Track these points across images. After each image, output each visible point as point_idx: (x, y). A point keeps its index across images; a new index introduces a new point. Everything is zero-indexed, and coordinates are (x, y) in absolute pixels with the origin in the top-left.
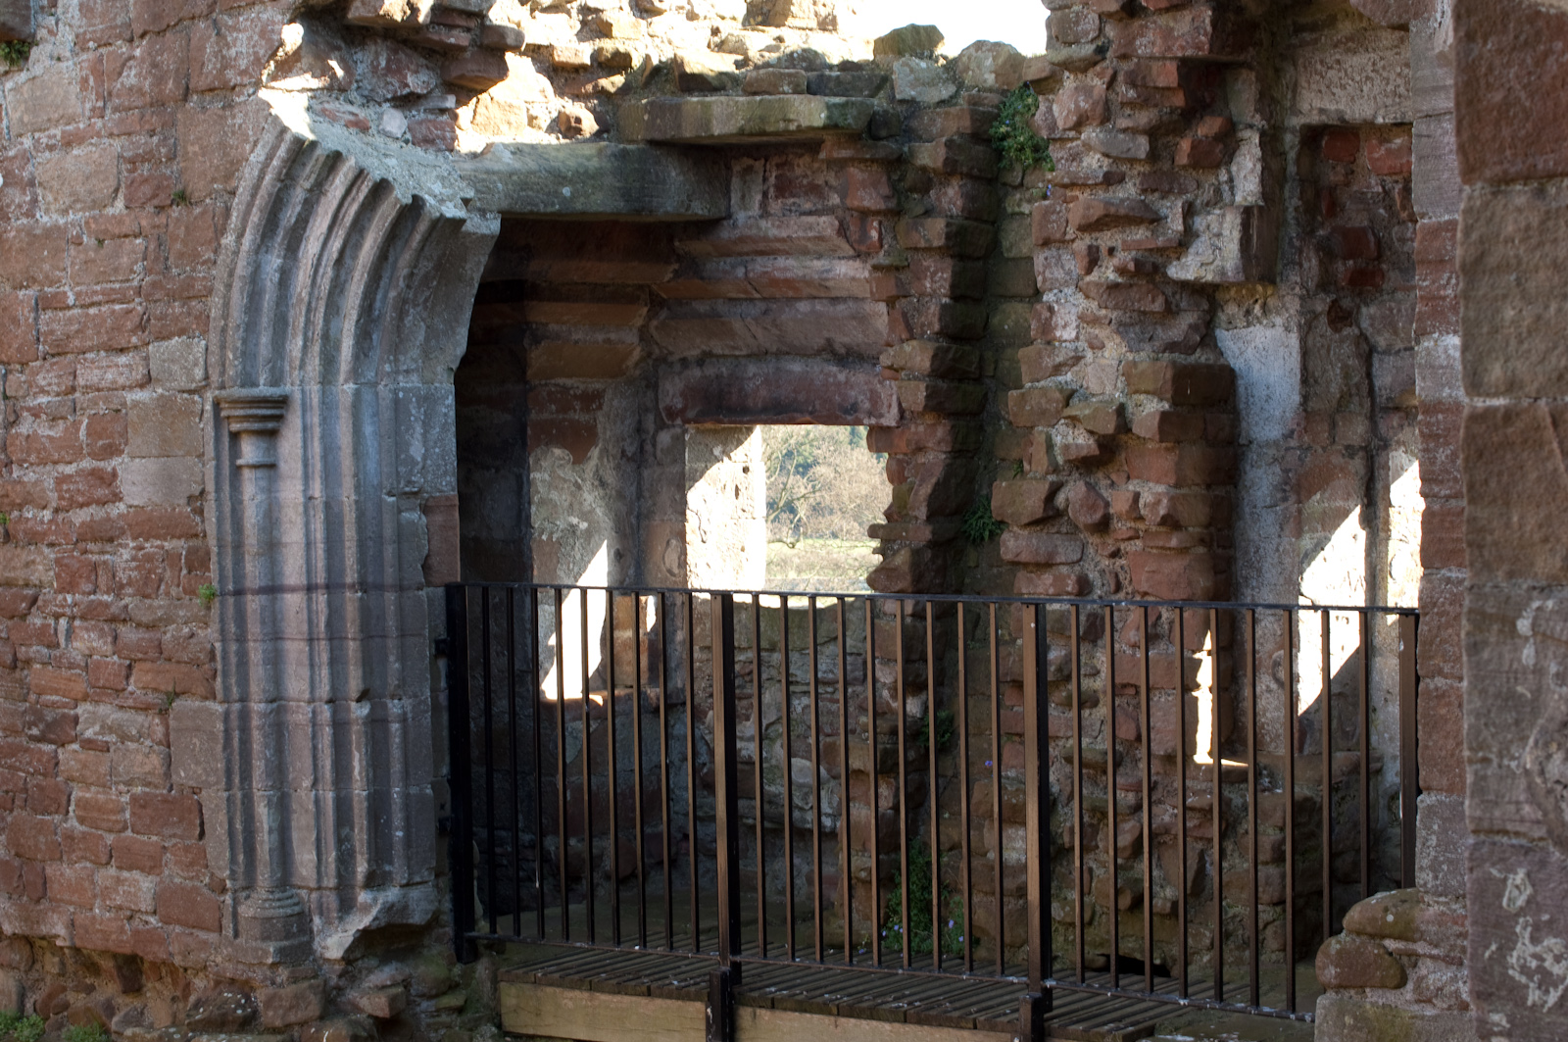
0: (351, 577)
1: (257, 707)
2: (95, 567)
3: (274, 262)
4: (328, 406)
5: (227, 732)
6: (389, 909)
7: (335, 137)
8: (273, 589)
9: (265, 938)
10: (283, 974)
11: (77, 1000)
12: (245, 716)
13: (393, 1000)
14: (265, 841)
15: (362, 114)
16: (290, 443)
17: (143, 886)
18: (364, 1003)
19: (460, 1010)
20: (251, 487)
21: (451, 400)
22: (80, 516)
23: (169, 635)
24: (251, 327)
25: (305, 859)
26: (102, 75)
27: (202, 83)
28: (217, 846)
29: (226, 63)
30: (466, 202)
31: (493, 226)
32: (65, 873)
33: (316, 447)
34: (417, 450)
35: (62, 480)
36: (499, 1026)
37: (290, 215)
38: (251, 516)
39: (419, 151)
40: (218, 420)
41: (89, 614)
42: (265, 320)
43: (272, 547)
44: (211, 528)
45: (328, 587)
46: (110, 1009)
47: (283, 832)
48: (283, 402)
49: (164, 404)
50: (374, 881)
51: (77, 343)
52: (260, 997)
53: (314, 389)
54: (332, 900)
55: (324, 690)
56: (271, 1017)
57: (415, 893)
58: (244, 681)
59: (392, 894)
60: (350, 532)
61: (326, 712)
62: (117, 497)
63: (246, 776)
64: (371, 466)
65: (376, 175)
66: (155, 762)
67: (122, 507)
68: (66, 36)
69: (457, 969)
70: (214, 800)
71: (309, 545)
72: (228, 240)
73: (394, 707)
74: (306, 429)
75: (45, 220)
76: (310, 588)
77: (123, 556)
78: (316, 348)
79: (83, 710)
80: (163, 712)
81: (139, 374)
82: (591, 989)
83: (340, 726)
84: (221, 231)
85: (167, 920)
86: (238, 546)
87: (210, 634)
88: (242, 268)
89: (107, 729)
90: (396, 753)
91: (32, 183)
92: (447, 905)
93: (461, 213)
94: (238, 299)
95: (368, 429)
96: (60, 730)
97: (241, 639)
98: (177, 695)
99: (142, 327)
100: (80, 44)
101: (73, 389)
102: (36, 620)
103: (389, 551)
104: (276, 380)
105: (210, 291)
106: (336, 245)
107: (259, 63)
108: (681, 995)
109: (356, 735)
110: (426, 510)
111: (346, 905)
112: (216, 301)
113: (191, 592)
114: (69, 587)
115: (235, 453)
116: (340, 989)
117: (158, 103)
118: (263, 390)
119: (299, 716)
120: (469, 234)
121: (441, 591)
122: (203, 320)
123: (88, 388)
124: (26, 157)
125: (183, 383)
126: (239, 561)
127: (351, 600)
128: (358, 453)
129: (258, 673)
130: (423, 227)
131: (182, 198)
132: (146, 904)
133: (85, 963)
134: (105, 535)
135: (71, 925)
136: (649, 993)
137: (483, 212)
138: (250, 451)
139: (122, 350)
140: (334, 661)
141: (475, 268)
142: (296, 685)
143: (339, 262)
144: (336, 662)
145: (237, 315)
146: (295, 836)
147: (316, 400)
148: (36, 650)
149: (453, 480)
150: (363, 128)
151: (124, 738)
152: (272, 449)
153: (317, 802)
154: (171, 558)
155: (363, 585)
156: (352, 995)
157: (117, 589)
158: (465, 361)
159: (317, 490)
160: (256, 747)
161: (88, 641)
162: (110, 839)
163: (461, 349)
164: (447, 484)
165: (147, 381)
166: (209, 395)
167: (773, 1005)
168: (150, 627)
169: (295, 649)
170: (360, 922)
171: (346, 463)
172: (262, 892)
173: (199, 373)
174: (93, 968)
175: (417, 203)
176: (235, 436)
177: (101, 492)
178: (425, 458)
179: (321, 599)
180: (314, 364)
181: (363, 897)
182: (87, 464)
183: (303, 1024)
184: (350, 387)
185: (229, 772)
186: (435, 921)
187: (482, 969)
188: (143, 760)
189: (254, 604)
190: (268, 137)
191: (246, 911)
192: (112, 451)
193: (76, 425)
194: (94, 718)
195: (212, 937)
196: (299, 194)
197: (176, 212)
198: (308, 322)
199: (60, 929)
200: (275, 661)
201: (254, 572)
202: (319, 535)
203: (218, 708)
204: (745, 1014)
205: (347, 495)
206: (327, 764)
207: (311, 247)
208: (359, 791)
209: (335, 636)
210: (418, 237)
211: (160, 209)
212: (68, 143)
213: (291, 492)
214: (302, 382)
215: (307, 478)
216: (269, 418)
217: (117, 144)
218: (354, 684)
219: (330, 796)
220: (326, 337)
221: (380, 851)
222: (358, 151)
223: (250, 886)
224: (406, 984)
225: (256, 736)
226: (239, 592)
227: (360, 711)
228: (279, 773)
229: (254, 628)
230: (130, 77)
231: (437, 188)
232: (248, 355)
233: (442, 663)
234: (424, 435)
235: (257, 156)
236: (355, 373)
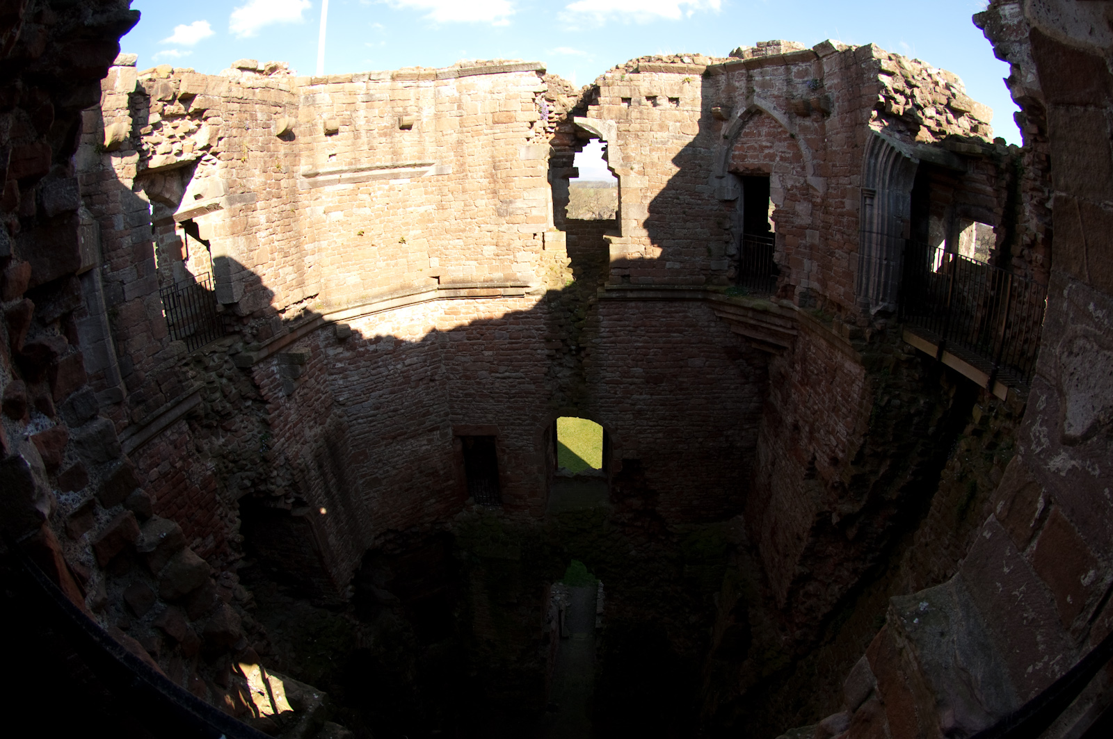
0: (885, 233)
1: (866, 257)
2: (840, 221)
3: (873, 161)
4: (883, 194)
5: (859, 261)
6: (884, 307)
7: (884, 136)
8: (871, 232)
9: (861, 307)
10: (862, 315)
11: (830, 310)
12: (863, 258)
13: (882, 327)
14: (864, 286)
15: (890, 133)
16: (876, 201)
17: (842, 290)
18: (876, 326)
19: (895, 333)
20: (868, 209)
21: (909, 198)
22: (839, 210)
23: (852, 238)
24: (868, 175)
25: (871, 291)
26: (842, 120)
27: (859, 122)
28: (855, 285)
29: (863, 119)
30: (911, 155)
31: (918, 162)
32: (830, 283)
33: (880, 203)
34: (901, 208)
35: (836, 202)
36: (902, 338)
37: (876, 151)
38: (868, 215)
39: (903, 143)
40: (862, 194)
41: (839, 231)
42: (871, 174)
43: (871, 223)
44: (860, 216)
45: (881, 234)
46: (835, 314)
47: (867, 285)
48: (874, 192)
49: (853, 188)
50: (883, 300)
51: (839, 174)
52: (858, 318)
53: (881, 190)
54: (874, 302)
55: (878, 256)
56: (859, 324)
57: (891, 305)
58: (863, 250)
59: (886, 304)
60: (886, 222)
61: (878, 261)
62: (844, 207)
63: (862, 271)
64: (891, 209)
65: (892, 145)
66: (847, 264)
67: (845, 210)
68: (836, 112)
69: (897, 324)
70: (855, 274)
71: (878, 224)
72: (864, 155)
73: (892, 263)
74: (879, 198)
75: (834, 149)
76: (877, 233)
77: (845, 220)
78: (881, 181)
79: (836, 250)
80: (849, 254)
81: (849, 182)
82: (919, 336)
83: (881, 264)
84: (863, 154)
85: (845, 298)
86: (865, 221)
87: (858, 239)
88: (866, 162)
89: (840, 255)
90: (891, 273)
91: (831, 141)
92: (897, 309)
93: (910, 157)
94: (866, 168)
95: (891, 201)
96: (832, 254)
97: (864, 242)
98: (852, 251)
99: (850, 172)
100: (838, 114)
101: (838, 184)
102: (830, 231)
103: (894, 228)
104: (873, 187)
105: (861, 166)
106: (885, 159)
107: (868, 119)
108: (934, 343)
109: (883, 266)
110: (902, 221)
111: (877, 304)
112: (862, 168)
113: (855, 229)
114: (836, 225)
115: (865, 201)
116: (873, 322)
117: (852, 126)
118: (871, 188)
119: (873, 260)
120: (912, 163)
121: (904, 240)
122: (860, 171)
123: (841, 184)
124: (830, 136)
125: (856, 184)
126: (865, 225)
127: (885, 237)
128: (888, 206)
129: (866, 249)
130: (902, 158)
131: (856, 146)
132: (842, 294)
133: (832, 303)
134: (842, 215)
135: (830, 295)
136: (929, 341)
137: (916, 158)
138: (868, 201)
139: (846, 177)
140: (880, 250)
141: (915, 170)
142: (873, 254)
143: (885, 163)
144: (881, 250)
145: (866, 172)
146: (870, 286)
147: (881, 192)
148: (830, 237)
149: (909, 216)
150: (891, 136)
151: (842, 258)
152: (872, 201)
153: (874, 280)
154: (852, 221)
155: (888, 235)
156: (875, 323)
157: (844, 227)
158: (913, 190)
159: (880, 212)
160: (864, 265)
161: (838, 236)
162: (838, 278)
163: (912, 188)
164: (908, 216)
165: (850, 184)
166: (861, 188)
167: (950, 352)
168: (848, 235)
169: (874, 246)
170: (879, 308)
171: (886, 207)
172: (861, 297)
173: (859, 183)
174: (834, 305)
175: (900, 153)
176: (865, 197)
177: (842, 206)
178: (903, 209)
179: (879, 236)
180: (881, 184)
181: (880, 303)
182: (840, 199)
183: (864, 327)
184: (887, 191)
185: (859, 270)
186: (894, 312)
187: (901, 325)
188: (845, 264)
189: (867, 234)
190: (870, 134)
191: (858, 300)
192: (844, 197)
193: (838, 191)
194: (839, 252)
195: (851, 304)
196: (877, 147)
197: (855, 148)
198: (880, 175)
199: (828, 295)
200: (870, 247)
201: (867, 227)
202: (880, 222)
203: (858, 255)
204: (945, 352)
205: (886, 215)
206: (877, 272)
207: (880, 159)
208: (883, 280)
209: (881, 245)
210: (901, 160)
211: (853, 148)
212: (837, 133)
213: (875, 212)
214: (878, 188)
215: (878, 209)
216: (872, 195)
217: (845, 134)
218: (884, 256)
219: (877, 279)
220: (883, 179)
221: (885, 294)
222: (888, 139)
223: (860, 295)
224: (886, 324)
225: (865, 263)
226: (864, 231)
227: (885, 262)
228: (868, 272)
229: (866, 240)
230: (847, 121)
231: (905, 150)
232: (868, 180)
233: (903, 256)
234: (903, 205)
235: (869, 138)
236: (888, 188)
